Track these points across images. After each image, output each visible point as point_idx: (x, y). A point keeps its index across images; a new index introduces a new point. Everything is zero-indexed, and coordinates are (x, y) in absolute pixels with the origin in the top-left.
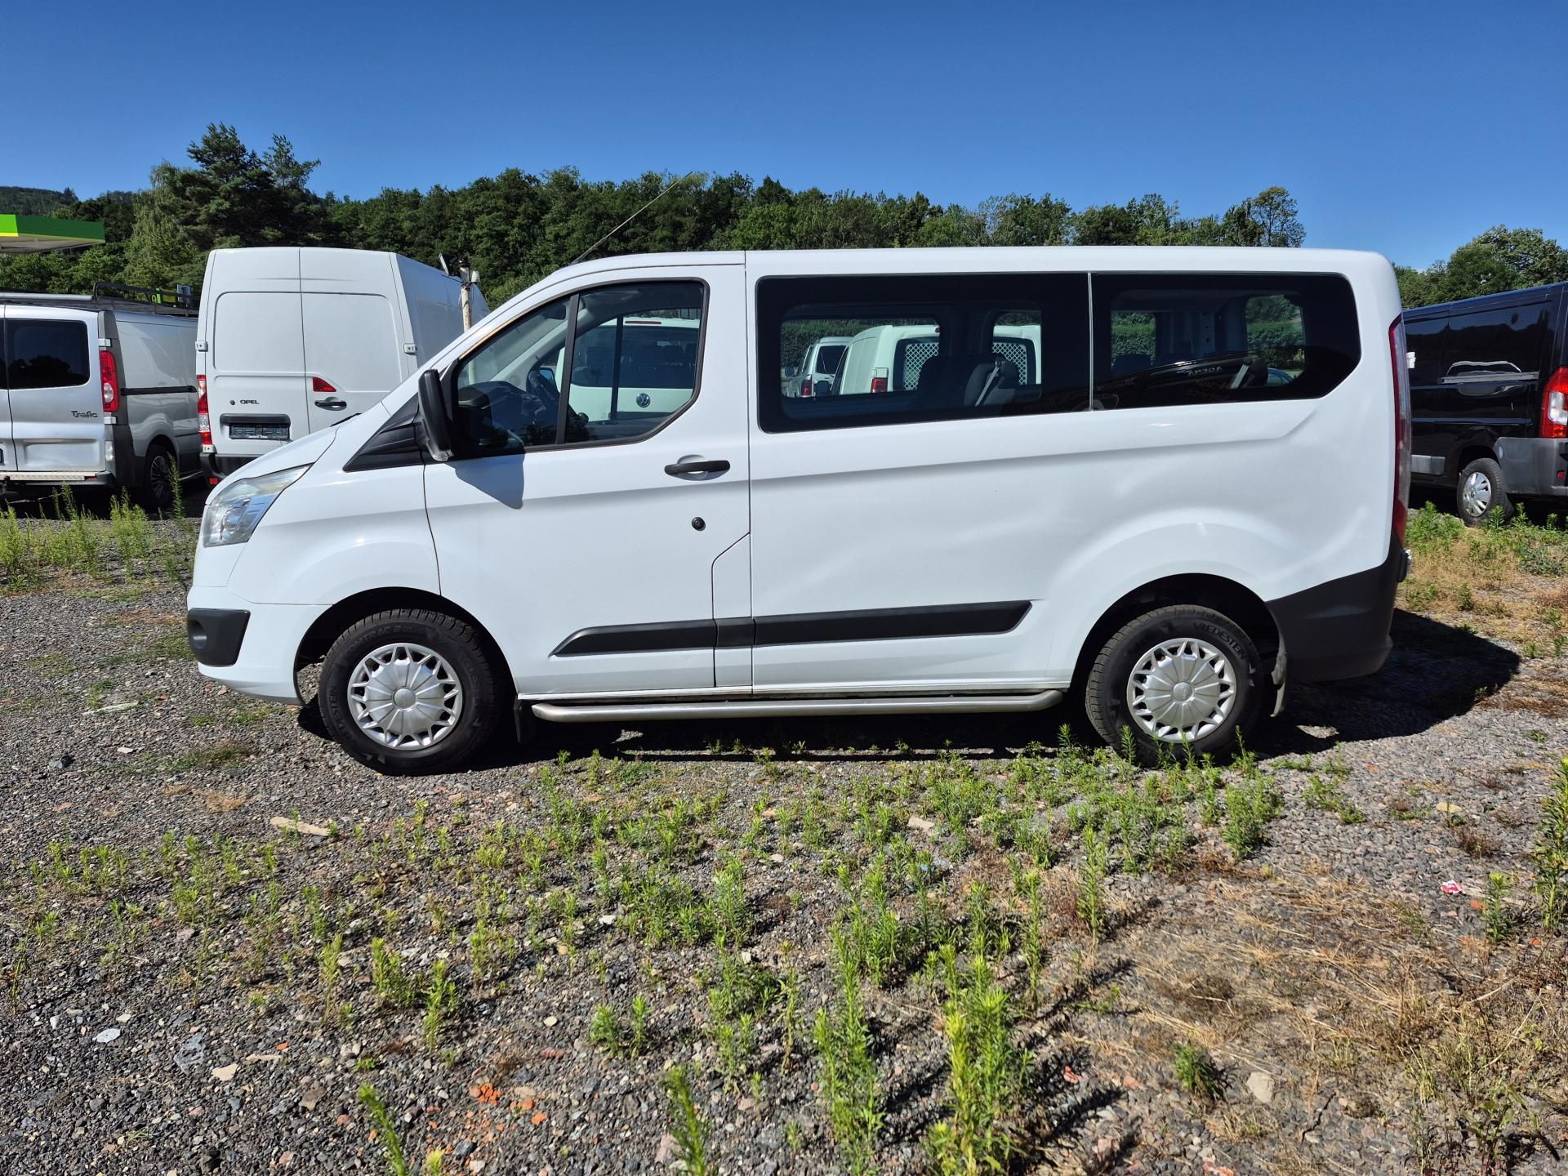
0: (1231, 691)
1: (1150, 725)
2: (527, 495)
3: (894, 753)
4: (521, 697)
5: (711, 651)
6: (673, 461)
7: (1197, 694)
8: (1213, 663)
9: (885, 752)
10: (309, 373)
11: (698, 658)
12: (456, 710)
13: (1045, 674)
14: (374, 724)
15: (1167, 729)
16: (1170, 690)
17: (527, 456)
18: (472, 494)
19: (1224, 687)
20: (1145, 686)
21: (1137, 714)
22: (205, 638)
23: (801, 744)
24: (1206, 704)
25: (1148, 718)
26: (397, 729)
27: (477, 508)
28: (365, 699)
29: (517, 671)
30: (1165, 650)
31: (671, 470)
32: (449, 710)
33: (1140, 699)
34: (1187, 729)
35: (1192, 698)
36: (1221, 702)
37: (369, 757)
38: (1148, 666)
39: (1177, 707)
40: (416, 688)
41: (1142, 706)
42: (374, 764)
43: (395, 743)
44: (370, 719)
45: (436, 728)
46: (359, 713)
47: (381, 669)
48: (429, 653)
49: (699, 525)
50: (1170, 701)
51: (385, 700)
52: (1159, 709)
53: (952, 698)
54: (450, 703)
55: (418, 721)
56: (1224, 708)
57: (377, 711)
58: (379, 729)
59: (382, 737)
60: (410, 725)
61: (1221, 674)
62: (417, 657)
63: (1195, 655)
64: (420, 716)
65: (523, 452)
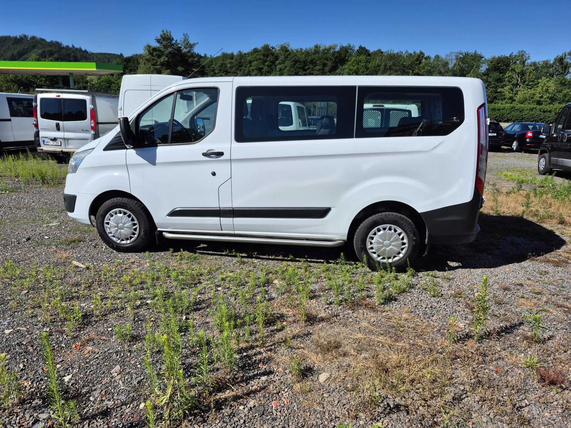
0: (406, 245)
1: (375, 256)
2: (157, 161)
3: (289, 259)
4: (159, 229)
5: (218, 218)
6: (205, 151)
7: (393, 245)
8: (400, 234)
9: (286, 258)
10: (153, 119)
11: (215, 220)
12: (137, 232)
13: (337, 234)
14: (112, 235)
15: (381, 257)
16: (383, 243)
17: (158, 147)
18: (141, 160)
19: (404, 244)
20: (373, 241)
21: (370, 251)
22: (67, 203)
23: (256, 253)
24: (397, 249)
25: (375, 253)
26: (119, 237)
27: (142, 165)
28: (109, 226)
29: (156, 220)
30: (381, 229)
31: (205, 155)
32: (135, 232)
33: (371, 246)
34: (389, 258)
35: (391, 247)
36: (402, 249)
37: (111, 245)
38: (375, 234)
39: (385, 250)
40: (124, 224)
41: (372, 248)
42: (112, 247)
43: (119, 241)
44: (111, 233)
45: (131, 238)
46: (108, 231)
47: (114, 217)
48: (129, 213)
49: (214, 174)
50: (382, 247)
51: (115, 227)
52: (378, 249)
53: (305, 240)
54: (135, 230)
55: (125, 235)
56: (404, 251)
57: (113, 230)
58: (114, 236)
59: (114, 239)
60: (123, 236)
61: (403, 239)
62: (125, 213)
63: (393, 231)
64: (126, 233)
65: (155, 145)
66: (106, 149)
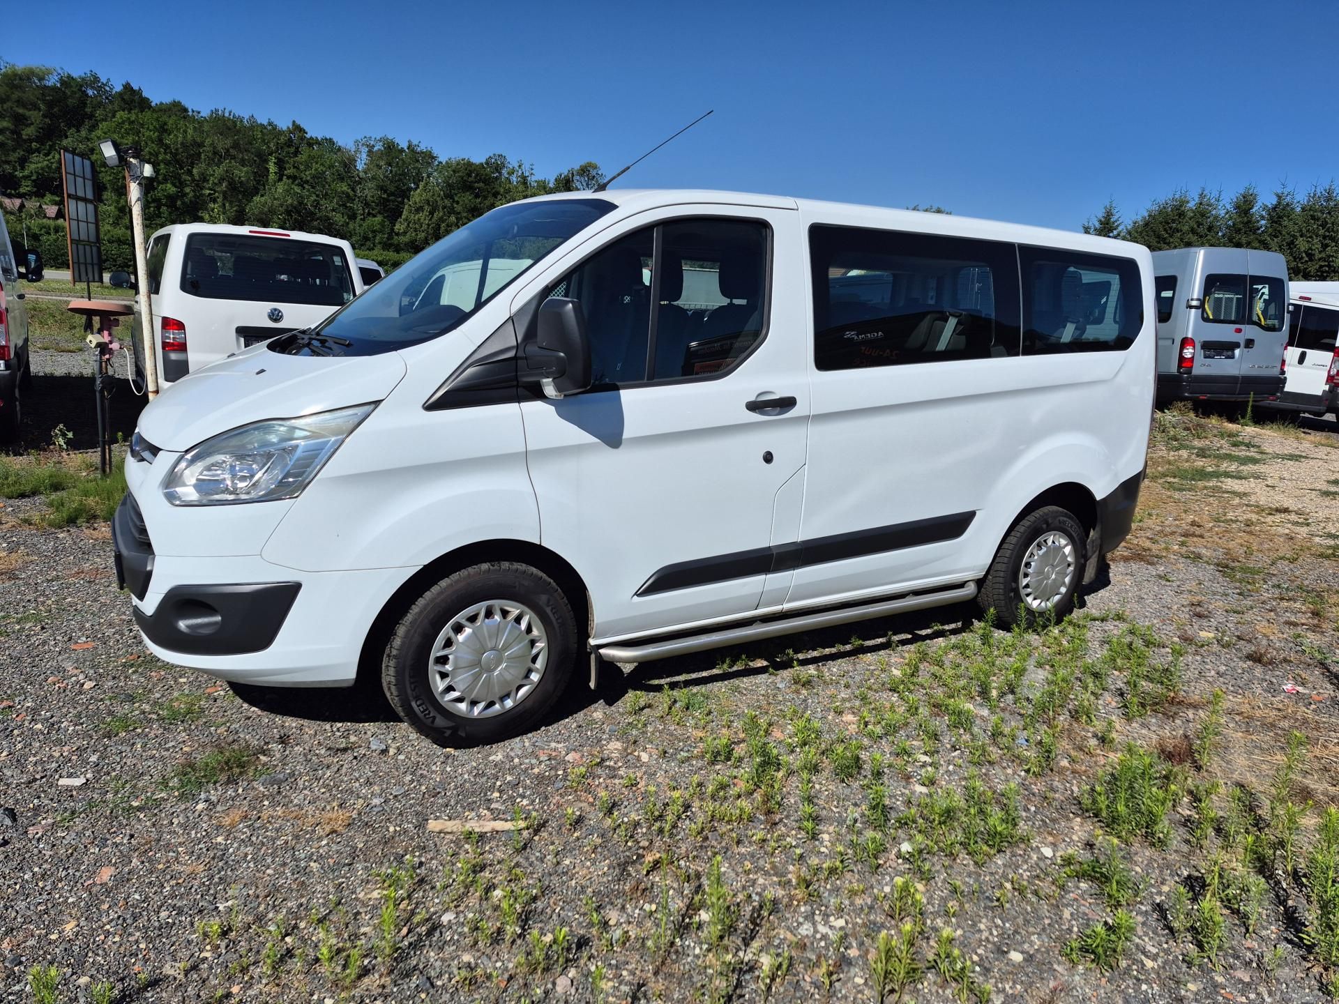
0: (1071, 567)
1: (1030, 600)
2: (626, 435)
4: (592, 642)
5: (763, 577)
6: (752, 398)
7: (1057, 573)
11: (752, 585)
12: (539, 664)
14: (455, 695)
15: (1039, 601)
16: (1043, 572)
17: (622, 392)
18: (574, 434)
19: (1069, 565)
20: (1030, 570)
21: (1023, 592)
22: (219, 618)
23: (790, 652)
24: (1059, 579)
25: (1029, 594)
26: (480, 695)
27: (578, 449)
28: (448, 668)
30: (1042, 542)
31: (753, 406)
32: (533, 666)
33: (1026, 581)
34: (1048, 599)
35: (1053, 576)
36: (1066, 576)
38: (1032, 555)
39: (1047, 584)
40: (505, 648)
43: (477, 710)
44: (450, 689)
45: (519, 688)
46: (440, 685)
47: (467, 631)
48: (516, 608)
49: (769, 458)
50: (1042, 580)
51: (472, 665)
52: (1036, 589)
53: (912, 597)
54: (534, 660)
55: (502, 684)
56: (1068, 580)
57: (461, 681)
58: (460, 700)
59: (462, 708)
60: (496, 689)
62: (504, 614)
64: (508, 677)
65: (617, 388)
66: (434, 406)
